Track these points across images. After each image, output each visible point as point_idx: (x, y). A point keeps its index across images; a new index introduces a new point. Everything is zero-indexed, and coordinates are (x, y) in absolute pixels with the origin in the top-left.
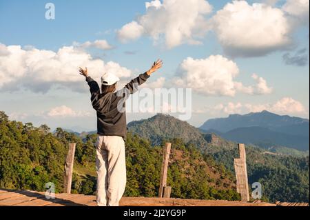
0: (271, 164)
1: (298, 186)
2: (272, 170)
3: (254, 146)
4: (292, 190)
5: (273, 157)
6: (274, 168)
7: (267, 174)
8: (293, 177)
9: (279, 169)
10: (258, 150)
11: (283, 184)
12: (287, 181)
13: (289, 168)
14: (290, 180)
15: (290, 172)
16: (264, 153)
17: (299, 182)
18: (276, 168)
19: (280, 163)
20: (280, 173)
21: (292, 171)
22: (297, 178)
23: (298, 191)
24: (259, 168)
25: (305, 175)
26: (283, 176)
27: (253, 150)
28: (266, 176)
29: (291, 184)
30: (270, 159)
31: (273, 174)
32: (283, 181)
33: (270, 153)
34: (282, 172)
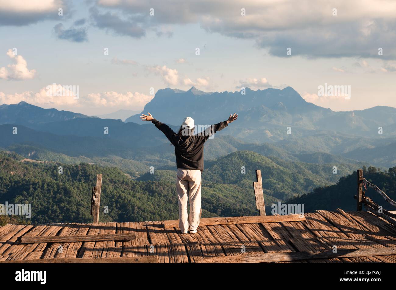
0: (32, 177)
1: (69, 203)
2: (34, 184)
3: (8, 152)
4: (61, 208)
5: (35, 165)
6: (37, 181)
7: (27, 190)
8: (63, 192)
9: (43, 181)
10: (15, 157)
11: (48, 202)
12: (55, 198)
13: (56, 180)
14: (58, 196)
15: (58, 185)
16: (23, 161)
17: (69, 197)
18: (40, 181)
19: (45, 174)
20: (45, 187)
21: (61, 184)
22: (67, 192)
23: (68, 209)
24: (15, 182)
25: (78, 188)
26: (49, 191)
27: (7, 157)
28: (25, 193)
29: (60, 201)
30: (31, 169)
31: (35, 189)
32: (49, 198)
33: (31, 161)
34: (48, 185)
